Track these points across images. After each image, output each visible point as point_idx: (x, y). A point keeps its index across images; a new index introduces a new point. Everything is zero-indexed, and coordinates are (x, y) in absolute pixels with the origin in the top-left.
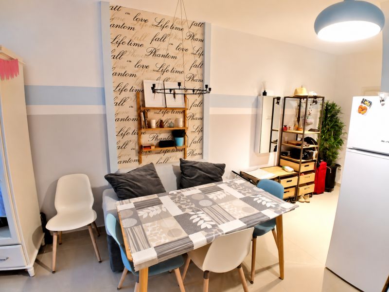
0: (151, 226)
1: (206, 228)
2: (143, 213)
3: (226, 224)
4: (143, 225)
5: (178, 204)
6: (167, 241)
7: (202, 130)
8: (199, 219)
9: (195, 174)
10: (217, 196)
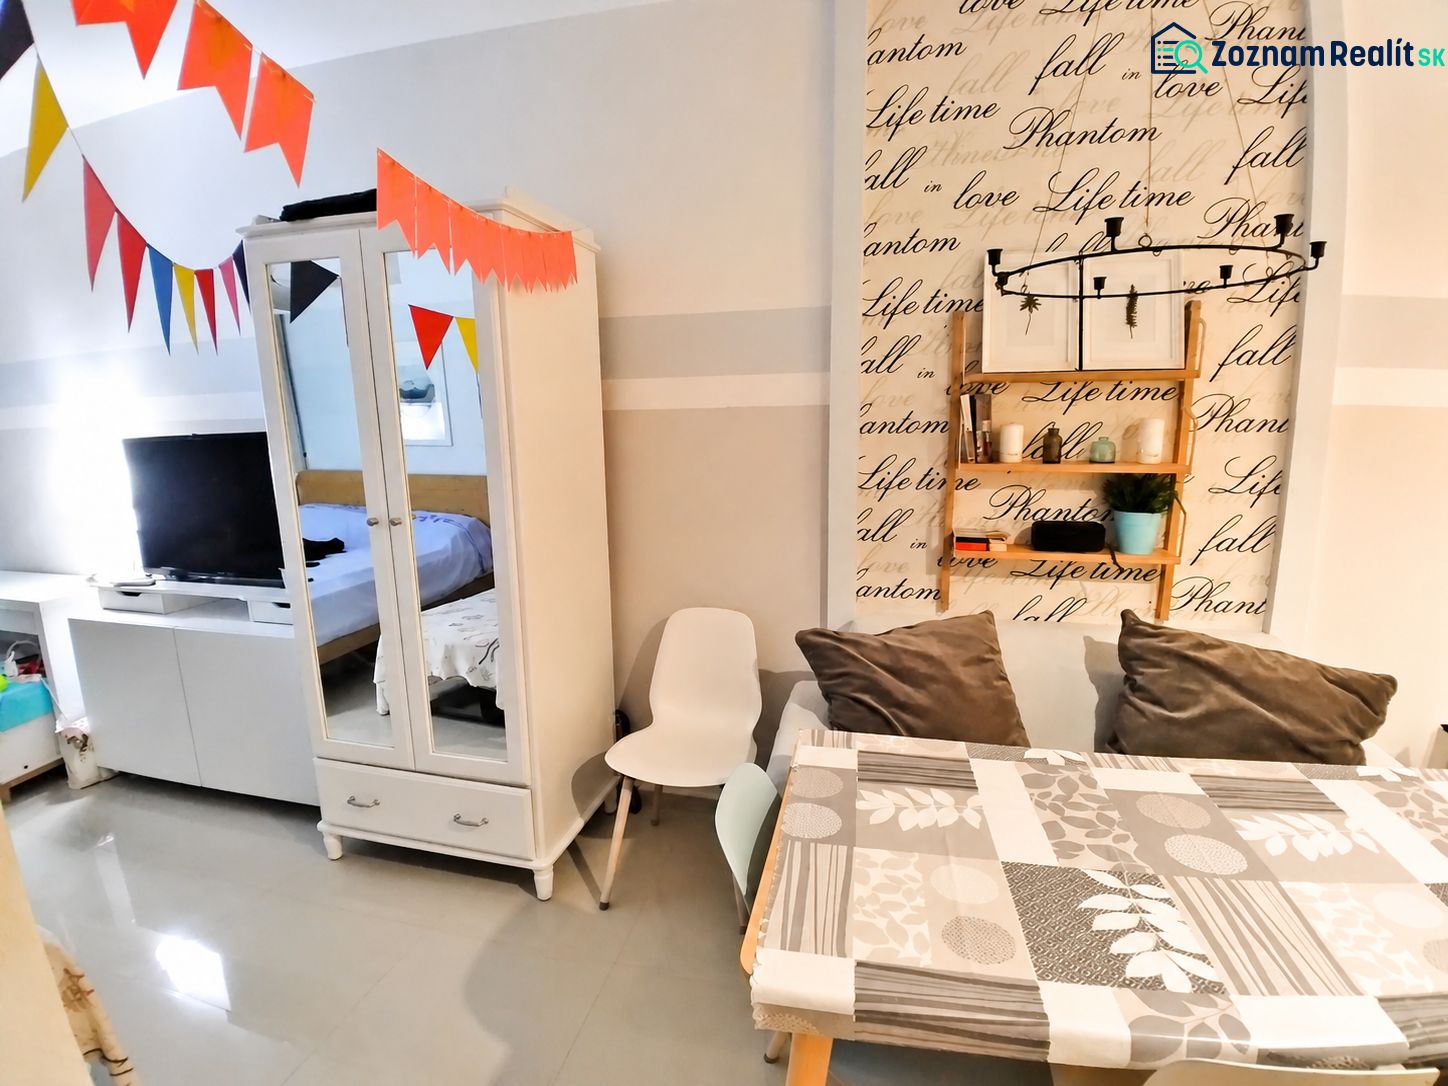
0: (886, 864)
1: (1156, 983)
2: (878, 803)
3: (1289, 1001)
4: (855, 849)
5: (1050, 816)
6: (925, 962)
7: (1279, 486)
8: (1132, 920)
9: (1195, 697)
10: (1288, 838)
